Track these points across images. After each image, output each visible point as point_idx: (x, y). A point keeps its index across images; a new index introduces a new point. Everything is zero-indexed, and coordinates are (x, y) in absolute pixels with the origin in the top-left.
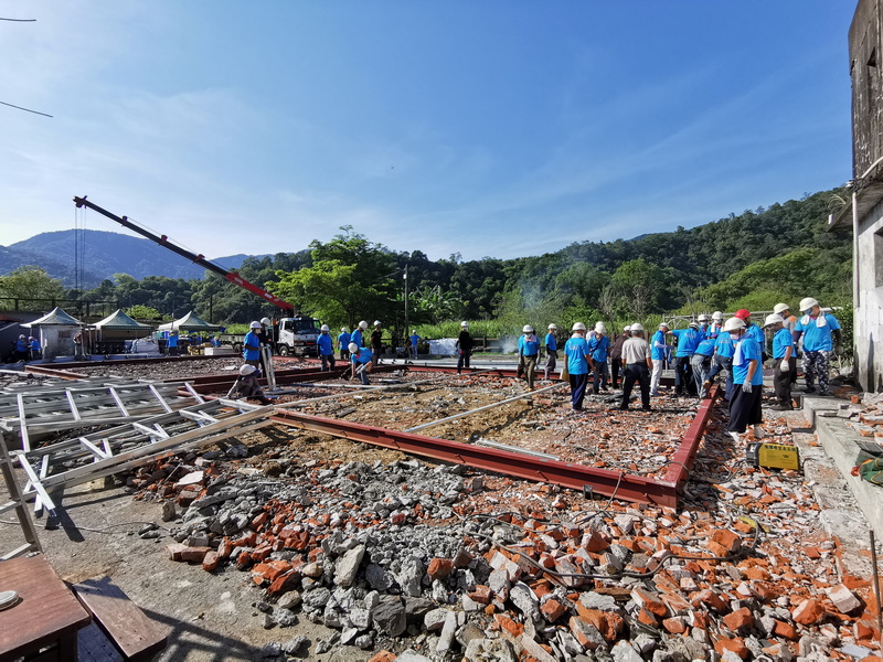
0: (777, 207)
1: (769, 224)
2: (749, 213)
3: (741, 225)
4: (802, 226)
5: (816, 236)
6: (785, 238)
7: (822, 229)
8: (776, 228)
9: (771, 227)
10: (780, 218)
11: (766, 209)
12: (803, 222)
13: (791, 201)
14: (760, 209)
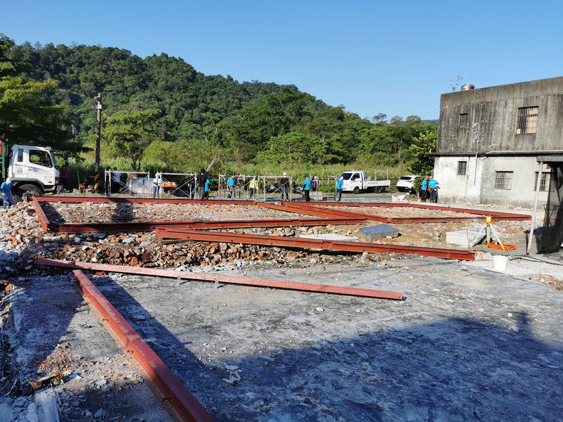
0: (51, 47)
1: (47, 62)
2: (28, 44)
3: (23, 56)
4: (72, 72)
5: (82, 83)
6: (60, 79)
7: (86, 79)
8: (52, 66)
9: (49, 65)
10: (55, 59)
11: (43, 46)
12: (72, 68)
13: (63, 45)
14: (38, 44)
